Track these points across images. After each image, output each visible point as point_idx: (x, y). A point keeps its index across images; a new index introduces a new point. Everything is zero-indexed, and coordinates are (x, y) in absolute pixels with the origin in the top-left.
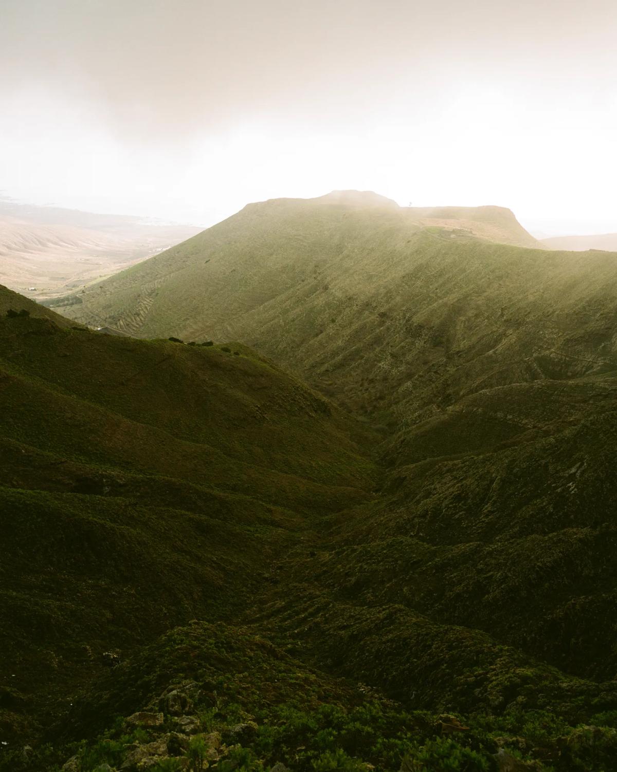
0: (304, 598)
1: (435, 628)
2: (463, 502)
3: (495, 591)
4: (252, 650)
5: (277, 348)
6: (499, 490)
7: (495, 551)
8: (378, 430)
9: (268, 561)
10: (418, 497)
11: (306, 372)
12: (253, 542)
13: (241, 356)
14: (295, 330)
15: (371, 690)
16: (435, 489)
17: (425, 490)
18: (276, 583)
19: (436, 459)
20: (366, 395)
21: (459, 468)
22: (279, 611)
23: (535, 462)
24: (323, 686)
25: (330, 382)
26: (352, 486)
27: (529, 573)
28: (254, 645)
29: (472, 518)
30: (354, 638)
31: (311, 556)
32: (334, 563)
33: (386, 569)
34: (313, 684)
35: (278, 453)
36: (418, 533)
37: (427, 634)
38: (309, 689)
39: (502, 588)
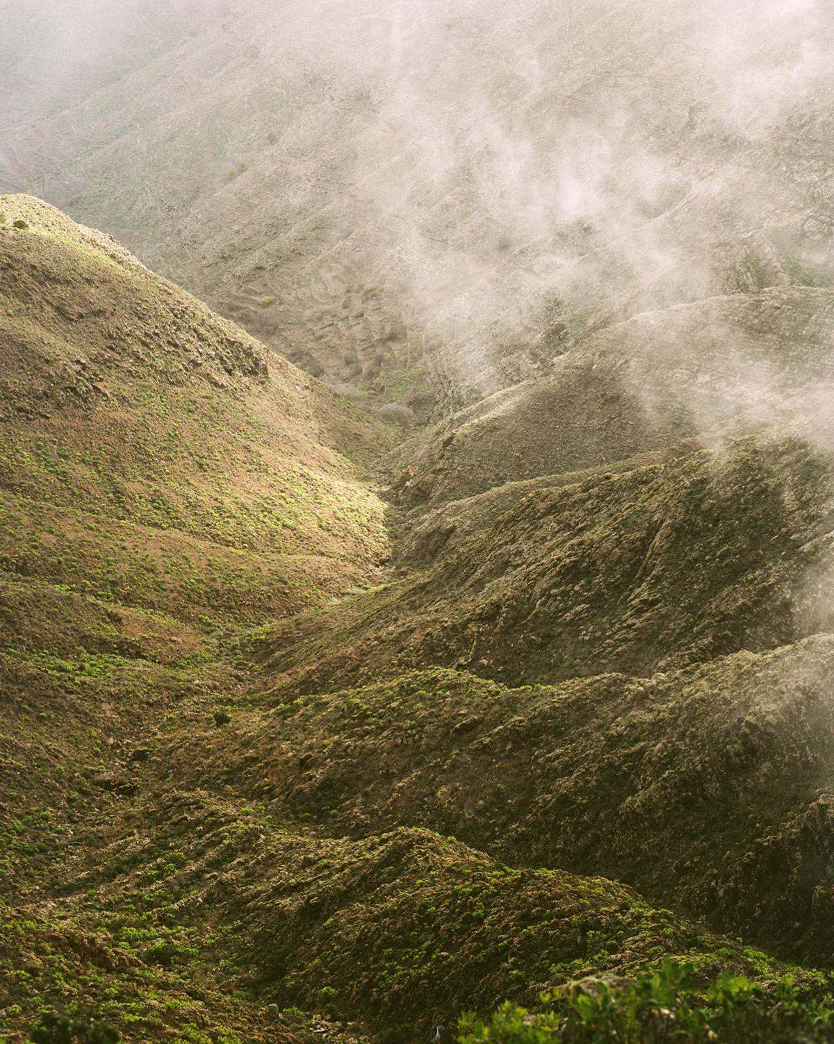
0: (197, 825)
1: (494, 876)
2: (583, 582)
3: (650, 785)
4: (40, 952)
5: (130, 209)
6: (667, 551)
7: (652, 693)
8: (388, 418)
9: (111, 741)
10: (478, 574)
11: (206, 271)
12: (73, 696)
13: (32, 230)
14: (175, 163)
15: (341, 1030)
16: (519, 553)
17: (495, 557)
18: (129, 792)
19: (526, 482)
20: (358, 331)
21: (575, 502)
22: (135, 861)
23: (753, 484)
24: (213, 1025)
25: (266, 299)
26: (322, 554)
27: (727, 739)
28: (48, 941)
29: (604, 620)
30: (312, 912)
31: (218, 725)
32: (273, 739)
33: (397, 746)
34: (186, 1021)
35: (135, 477)
36: (476, 658)
37: (474, 894)
38: (174, 1035)
39: (664, 779)
